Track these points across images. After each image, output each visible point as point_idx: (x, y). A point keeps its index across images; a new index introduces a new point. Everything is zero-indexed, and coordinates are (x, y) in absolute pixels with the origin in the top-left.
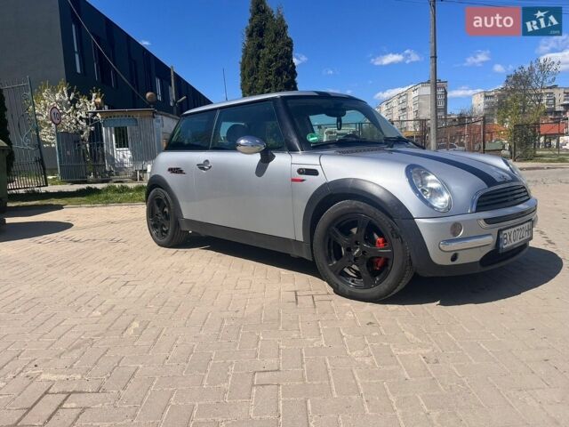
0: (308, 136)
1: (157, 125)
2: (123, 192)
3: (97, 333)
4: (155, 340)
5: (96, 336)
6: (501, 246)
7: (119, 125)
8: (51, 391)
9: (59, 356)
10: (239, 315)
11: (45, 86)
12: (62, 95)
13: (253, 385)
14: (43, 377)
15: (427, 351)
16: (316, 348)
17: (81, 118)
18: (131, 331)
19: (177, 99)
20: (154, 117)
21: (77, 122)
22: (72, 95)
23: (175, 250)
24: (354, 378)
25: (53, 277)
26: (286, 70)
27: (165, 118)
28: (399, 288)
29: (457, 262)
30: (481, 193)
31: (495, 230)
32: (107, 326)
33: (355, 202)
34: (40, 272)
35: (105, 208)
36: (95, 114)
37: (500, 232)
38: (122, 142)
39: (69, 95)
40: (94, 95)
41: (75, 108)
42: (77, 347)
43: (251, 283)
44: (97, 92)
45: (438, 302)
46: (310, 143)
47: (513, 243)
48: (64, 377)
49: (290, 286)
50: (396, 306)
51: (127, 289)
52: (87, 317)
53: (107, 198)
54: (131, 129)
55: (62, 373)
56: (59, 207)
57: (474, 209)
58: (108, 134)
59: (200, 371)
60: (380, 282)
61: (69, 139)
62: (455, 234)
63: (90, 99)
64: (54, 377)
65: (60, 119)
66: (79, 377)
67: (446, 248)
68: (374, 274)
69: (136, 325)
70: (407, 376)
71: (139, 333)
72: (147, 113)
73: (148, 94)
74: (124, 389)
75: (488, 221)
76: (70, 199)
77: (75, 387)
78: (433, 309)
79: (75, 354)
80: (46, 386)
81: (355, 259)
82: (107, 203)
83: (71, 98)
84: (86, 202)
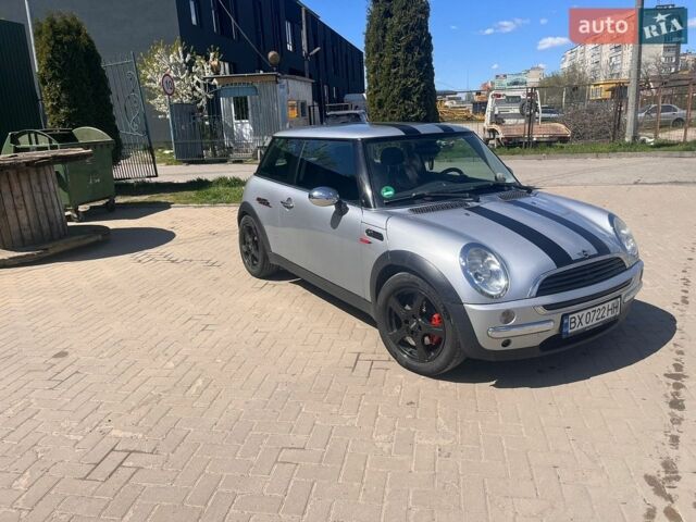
0: (384, 190)
1: (281, 91)
2: (235, 186)
3: (166, 388)
4: (211, 403)
5: (165, 392)
6: (564, 330)
7: (237, 95)
8: (117, 448)
9: (130, 412)
10: (294, 380)
11: (159, 45)
12: (177, 56)
13: (277, 461)
14: (114, 433)
15: (447, 442)
16: (348, 427)
17: (198, 84)
18: (193, 390)
19: (309, 51)
20: (277, 83)
21: (194, 89)
22: (188, 55)
23: (266, 281)
24: (365, 464)
25: (142, 313)
26: (419, 44)
27: (290, 81)
28: (450, 368)
29: (510, 347)
30: (548, 275)
31: (557, 316)
32: (175, 380)
33: (412, 276)
34: (132, 305)
35: (212, 209)
36: (212, 79)
37: (565, 316)
38: (242, 113)
39: (185, 57)
40: (212, 54)
41: (191, 71)
42: (146, 403)
43: (321, 337)
44: (215, 50)
45: (494, 383)
46: (384, 198)
47: (585, 325)
48: (129, 434)
49: (356, 346)
50: (447, 383)
51: (205, 334)
52: (162, 368)
53: (215, 196)
54: (251, 100)
55: (129, 431)
56: (166, 206)
57: (534, 293)
58: (226, 105)
59: (238, 442)
60: (434, 358)
61: (184, 112)
62: (507, 321)
63: (207, 59)
64: (121, 434)
65: (173, 88)
66: (141, 435)
67: (495, 335)
68: (429, 349)
69: (200, 382)
70: (413, 469)
71: (200, 392)
72: (269, 78)
73: (271, 54)
74: (173, 452)
75: (548, 307)
76: (179, 194)
77: (135, 446)
78: (485, 389)
79: (143, 410)
80: (114, 442)
81: (412, 332)
82: (215, 203)
83: (187, 60)
84: (195, 200)
